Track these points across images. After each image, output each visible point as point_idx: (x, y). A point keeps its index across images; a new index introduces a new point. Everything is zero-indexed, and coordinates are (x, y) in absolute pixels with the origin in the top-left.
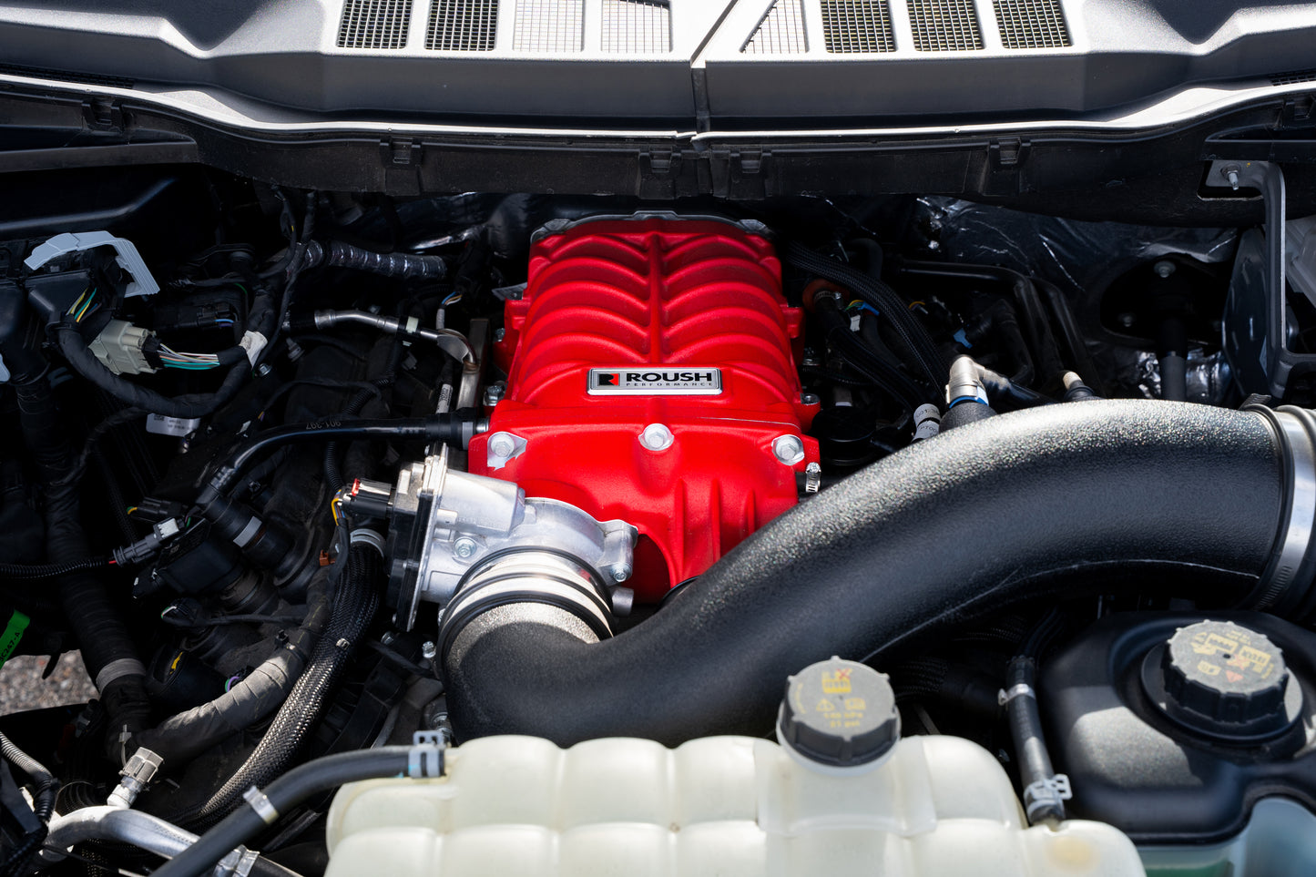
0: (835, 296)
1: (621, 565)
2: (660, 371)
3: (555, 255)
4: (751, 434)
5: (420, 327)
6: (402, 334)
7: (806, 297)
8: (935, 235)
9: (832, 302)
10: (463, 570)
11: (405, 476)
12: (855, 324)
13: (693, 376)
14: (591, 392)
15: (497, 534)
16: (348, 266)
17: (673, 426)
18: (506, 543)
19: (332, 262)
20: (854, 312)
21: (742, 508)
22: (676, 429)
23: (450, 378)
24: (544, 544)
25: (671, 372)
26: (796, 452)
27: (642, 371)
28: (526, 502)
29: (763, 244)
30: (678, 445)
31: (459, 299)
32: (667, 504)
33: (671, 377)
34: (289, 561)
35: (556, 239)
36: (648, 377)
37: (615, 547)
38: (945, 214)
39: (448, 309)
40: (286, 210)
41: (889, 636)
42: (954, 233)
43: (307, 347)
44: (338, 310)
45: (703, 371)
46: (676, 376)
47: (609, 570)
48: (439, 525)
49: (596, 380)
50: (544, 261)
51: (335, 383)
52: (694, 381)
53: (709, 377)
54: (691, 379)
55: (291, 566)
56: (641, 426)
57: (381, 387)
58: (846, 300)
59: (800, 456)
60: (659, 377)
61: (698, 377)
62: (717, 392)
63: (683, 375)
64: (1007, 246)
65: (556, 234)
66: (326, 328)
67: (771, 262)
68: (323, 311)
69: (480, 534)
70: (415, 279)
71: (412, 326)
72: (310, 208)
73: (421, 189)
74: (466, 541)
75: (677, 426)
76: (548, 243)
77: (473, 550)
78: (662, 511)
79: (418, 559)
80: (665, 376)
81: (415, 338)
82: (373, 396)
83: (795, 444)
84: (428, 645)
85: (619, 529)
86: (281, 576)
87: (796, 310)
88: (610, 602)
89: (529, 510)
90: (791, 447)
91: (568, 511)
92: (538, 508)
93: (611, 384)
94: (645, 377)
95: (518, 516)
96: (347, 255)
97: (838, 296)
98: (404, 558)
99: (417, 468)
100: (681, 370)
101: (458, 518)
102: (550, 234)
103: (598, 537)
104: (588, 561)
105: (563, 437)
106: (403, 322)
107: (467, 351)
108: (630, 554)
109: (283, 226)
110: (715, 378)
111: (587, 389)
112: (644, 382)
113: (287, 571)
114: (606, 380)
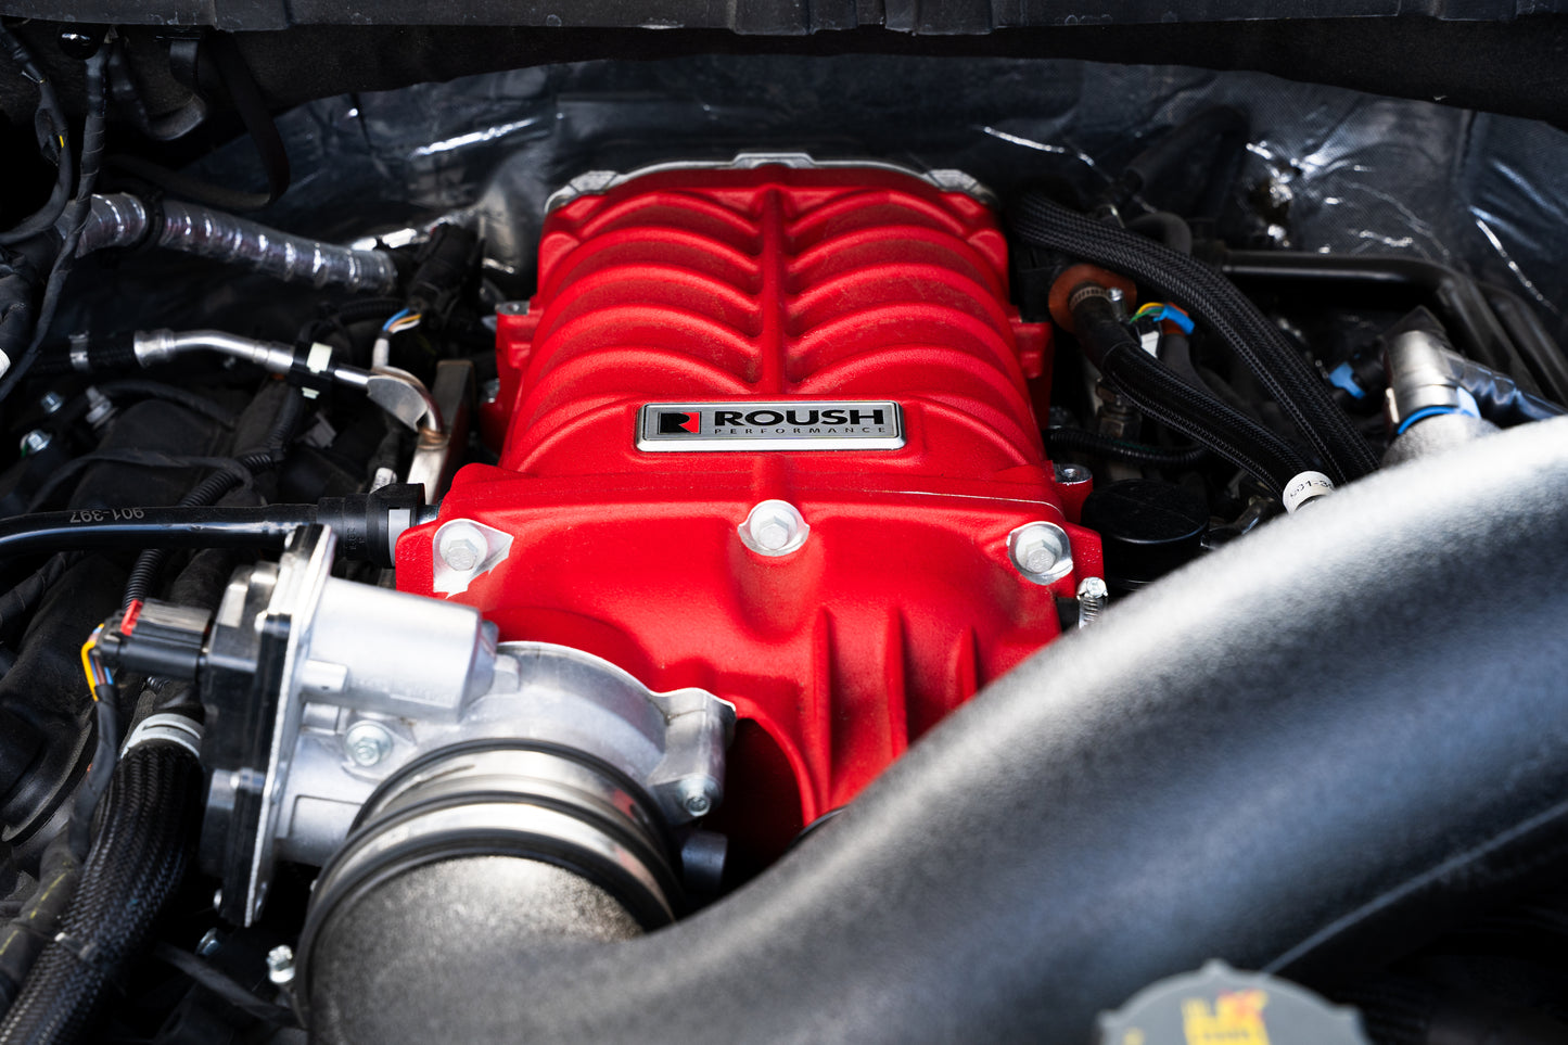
0: (1110, 295)
1: (697, 782)
2: (781, 406)
3: (588, 231)
4: (965, 521)
5: (335, 362)
6: (300, 375)
7: (1056, 302)
8: (1279, 214)
9: (1105, 306)
10: (364, 793)
11: (236, 592)
12: (1150, 343)
13: (847, 415)
14: (645, 446)
15: (433, 714)
16: (203, 252)
17: (807, 506)
18: (454, 732)
19: (165, 240)
20: (1147, 325)
21: (952, 666)
22: (813, 511)
23: (392, 459)
24: (534, 734)
25: (802, 408)
26: (1057, 557)
27: (745, 407)
28: (501, 651)
29: (972, 210)
30: (817, 542)
31: (415, 322)
32: (797, 660)
33: (802, 417)
34: (29, 791)
35: (591, 203)
36: (758, 419)
37: (689, 743)
38: (1298, 172)
39: (396, 341)
40: (46, 102)
41: (1321, 917)
42: (1313, 208)
43: (120, 403)
44: (179, 330)
45: (866, 406)
46: (814, 417)
47: (672, 789)
48: (308, 696)
49: (653, 423)
50: (567, 242)
51: (165, 461)
52: (848, 424)
53: (878, 416)
54: (842, 420)
55: (34, 801)
56: (742, 506)
57: (255, 469)
58: (1131, 305)
59: (1065, 567)
60: (778, 418)
61: (855, 417)
62: (896, 443)
63: (827, 414)
64: (1409, 232)
65: (590, 194)
66: (156, 364)
67: (986, 241)
68: (150, 332)
69: (401, 717)
70: (337, 287)
71: (319, 359)
72: (94, 98)
73: (289, 16)
74: (367, 730)
75: (814, 506)
76: (575, 212)
77: (383, 748)
78: (787, 673)
79: (263, 767)
80: (791, 416)
81: (323, 381)
82: (238, 483)
83: (1055, 542)
84: (281, 953)
85: (694, 708)
86: (15, 821)
87: (1035, 329)
88: (676, 859)
89: (505, 665)
90: (1046, 545)
91: (590, 671)
92: (526, 666)
93: (683, 431)
94: (751, 418)
95: (478, 680)
96: (199, 230)
97: (1116, 296)
98: (233, 767)
99: (259, 578)
100: (822, 406)
101: (348, 678)
102: (581, 197)
103: (653, 724)
104: (630, 771)
105: (586, 529)
106: (302, 352)
107: (424, 408)
108: (718, 759)
109: (43, 137)
110: (891, 419)
111: (636, 441)
112: (750, 426)
113: (26, 811)
114: (672, 425)
